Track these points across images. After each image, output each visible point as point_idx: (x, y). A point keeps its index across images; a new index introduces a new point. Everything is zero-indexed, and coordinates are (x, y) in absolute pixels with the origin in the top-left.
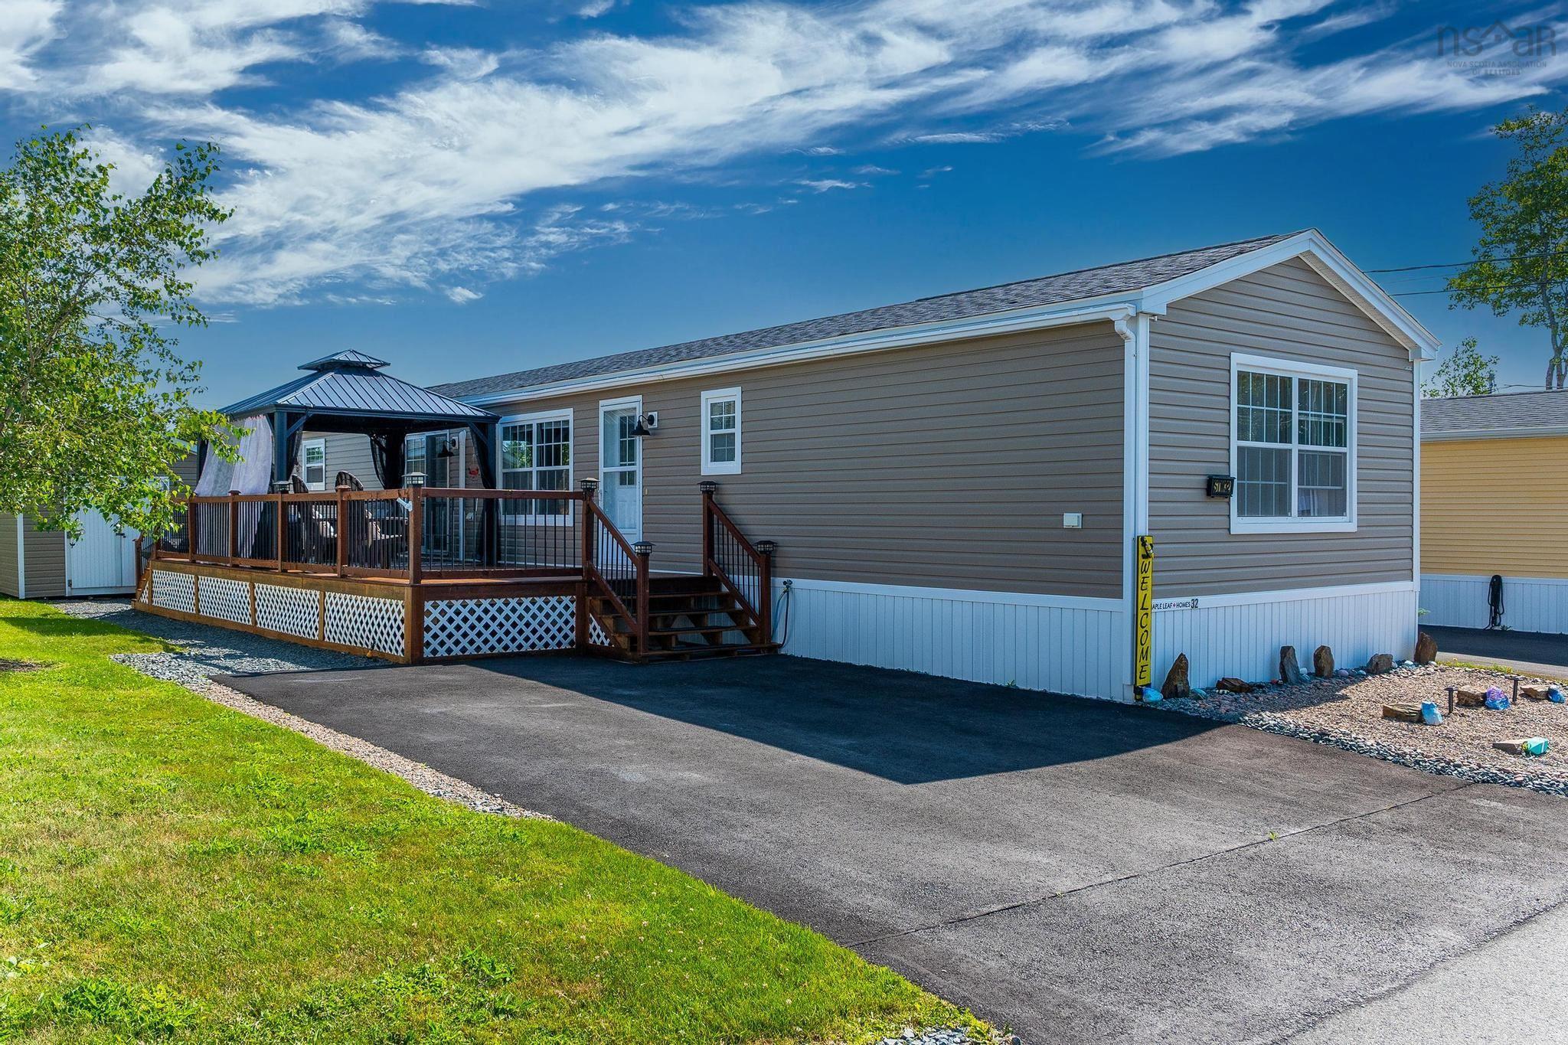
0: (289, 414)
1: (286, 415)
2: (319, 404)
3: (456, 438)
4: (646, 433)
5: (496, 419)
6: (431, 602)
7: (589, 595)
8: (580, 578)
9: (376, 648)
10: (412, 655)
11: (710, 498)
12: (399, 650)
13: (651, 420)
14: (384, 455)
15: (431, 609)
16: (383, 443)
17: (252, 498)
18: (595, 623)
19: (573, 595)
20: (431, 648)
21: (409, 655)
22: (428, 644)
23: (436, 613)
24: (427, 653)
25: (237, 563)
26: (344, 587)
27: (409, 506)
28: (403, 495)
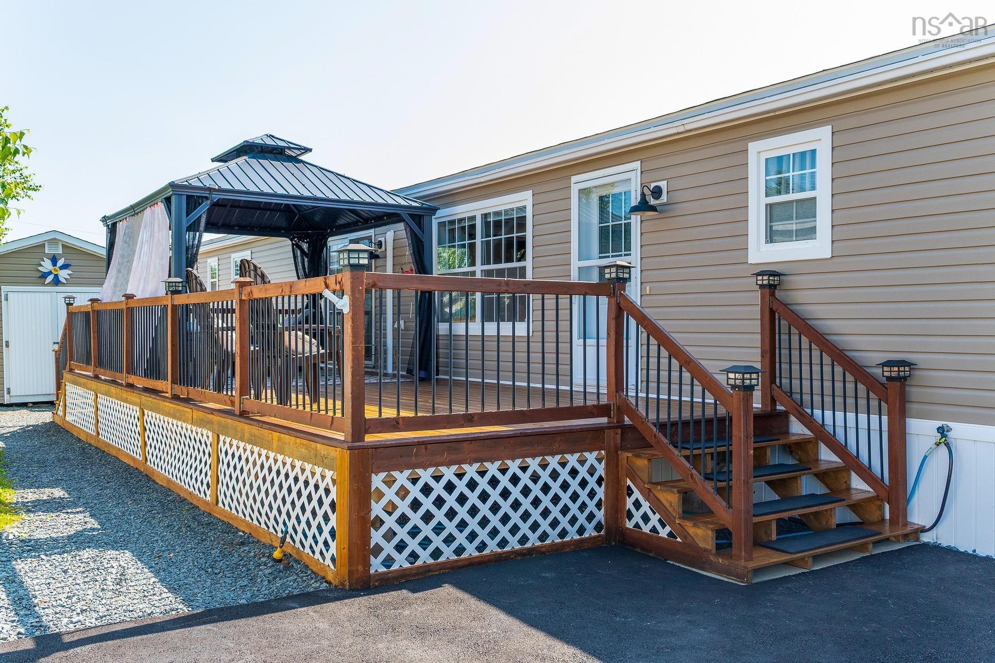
0: (188, 197)
1: (184, 198)
2: (225, 186)
3: (382, 239)
4: (653, 208)
5: (434, 210)
6: (382, 475)
7: (624, 448)
8: (604, 420)
9: (288, 539)
10: (351, 573)
11: (772, 294)
12: (328, 556)
13: (657, 192)
14: (306, 260)
15: (383, 488)
16: (305, 246)
17: (149, 305)
18: (637, 494)
19: (600, 449)
20: (382, 556)
21: (345, 571)
22: (378, 549)
23: (390, 494)
24: (376, 565)
25: (130, 381)
26: (243, 431)
27: (344, 304)
28: (333, 286)
